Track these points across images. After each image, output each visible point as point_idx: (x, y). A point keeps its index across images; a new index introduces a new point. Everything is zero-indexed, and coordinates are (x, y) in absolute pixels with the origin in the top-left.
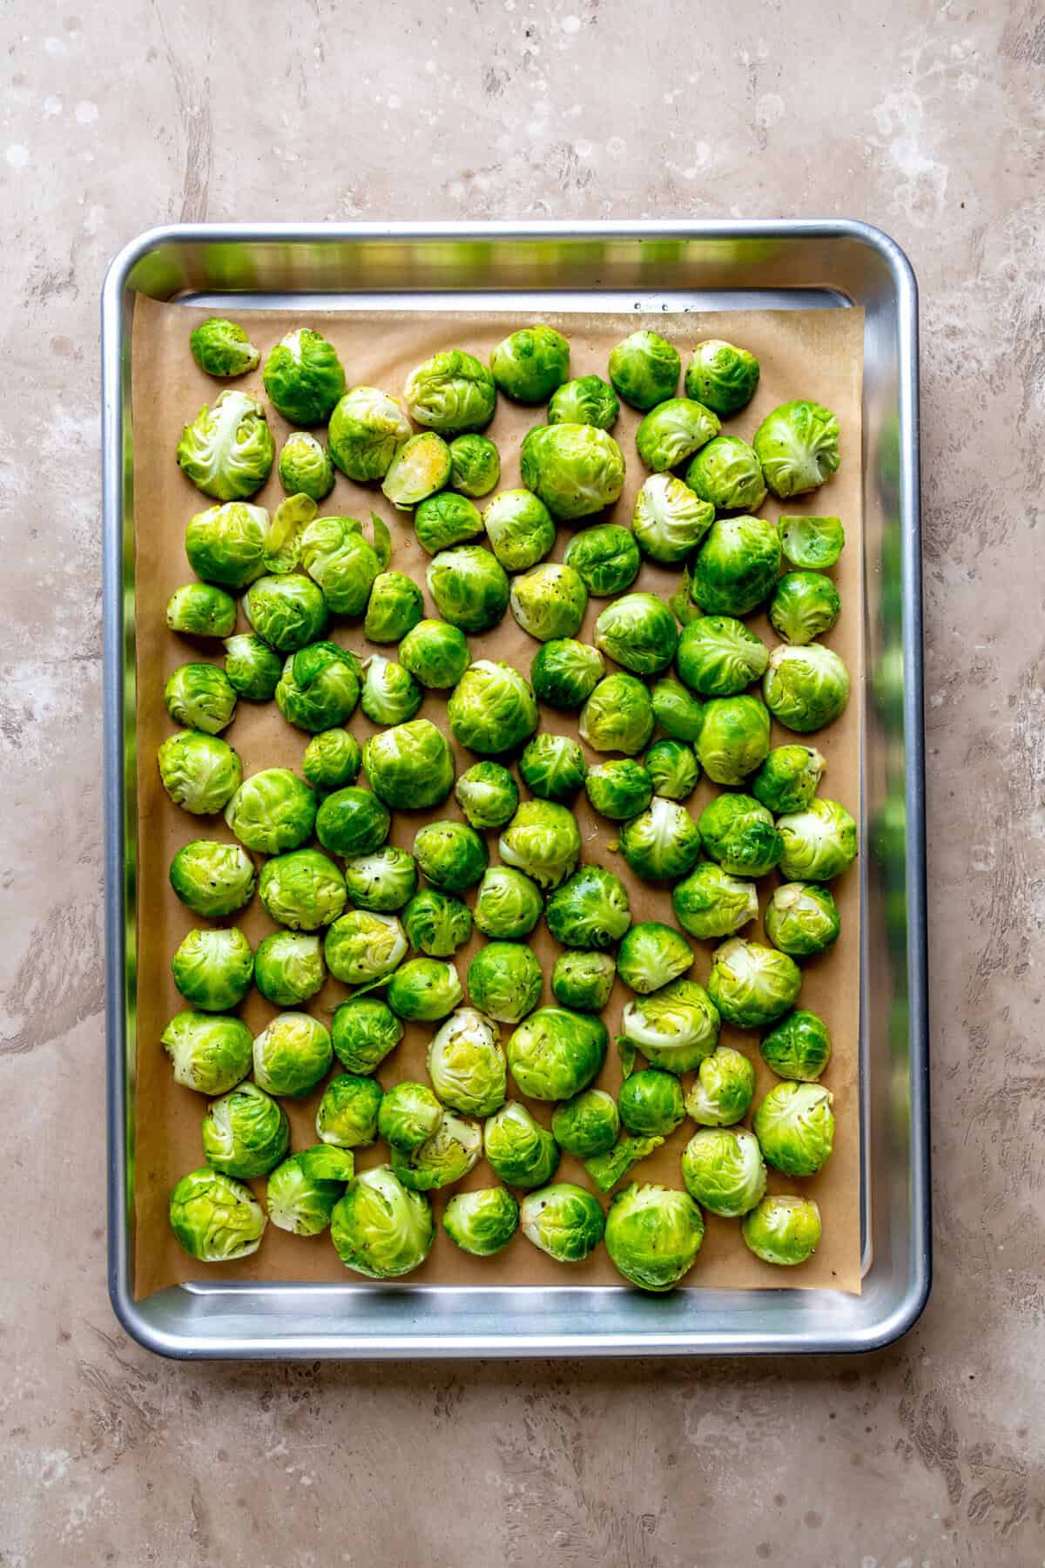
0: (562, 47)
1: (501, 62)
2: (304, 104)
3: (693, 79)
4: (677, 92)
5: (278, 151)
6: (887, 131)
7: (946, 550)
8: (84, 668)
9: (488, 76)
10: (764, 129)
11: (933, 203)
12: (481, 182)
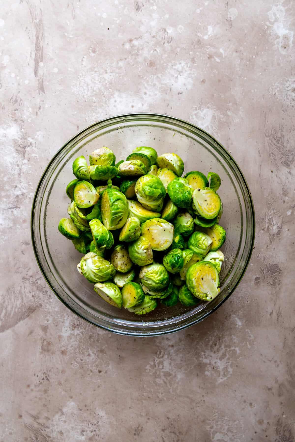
2: (74, 17)
4: (201, 9)
5: (66, 34)
6: (273, 21)
7: (292, 164)
9: (136, 5)
10: (231, 21)
11: (288, 45)
12: (135, 43)
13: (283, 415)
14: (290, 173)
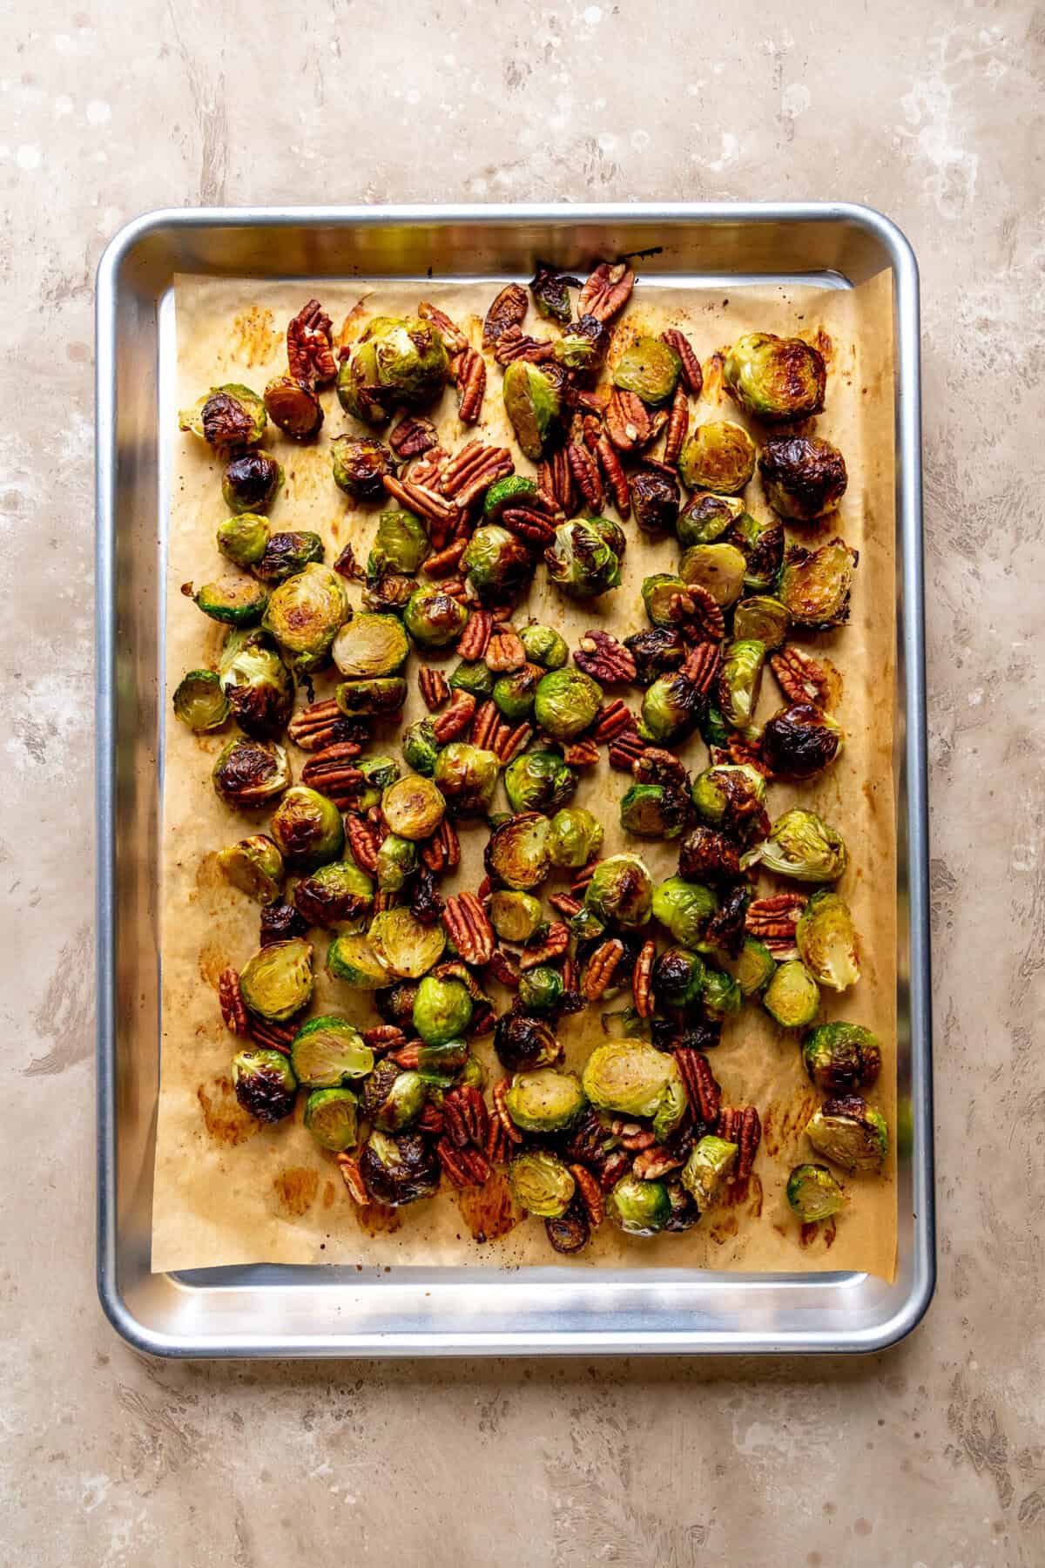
0: (583, 38)
1: (522, 55)
3: (718, 70)
4: (701, 83)
6: (916, 121)
7: (982, 546)
9: (509, 69)
10: (791, 120)
11: (964, 195)
12: (504, 176)
13: (968, 1361)
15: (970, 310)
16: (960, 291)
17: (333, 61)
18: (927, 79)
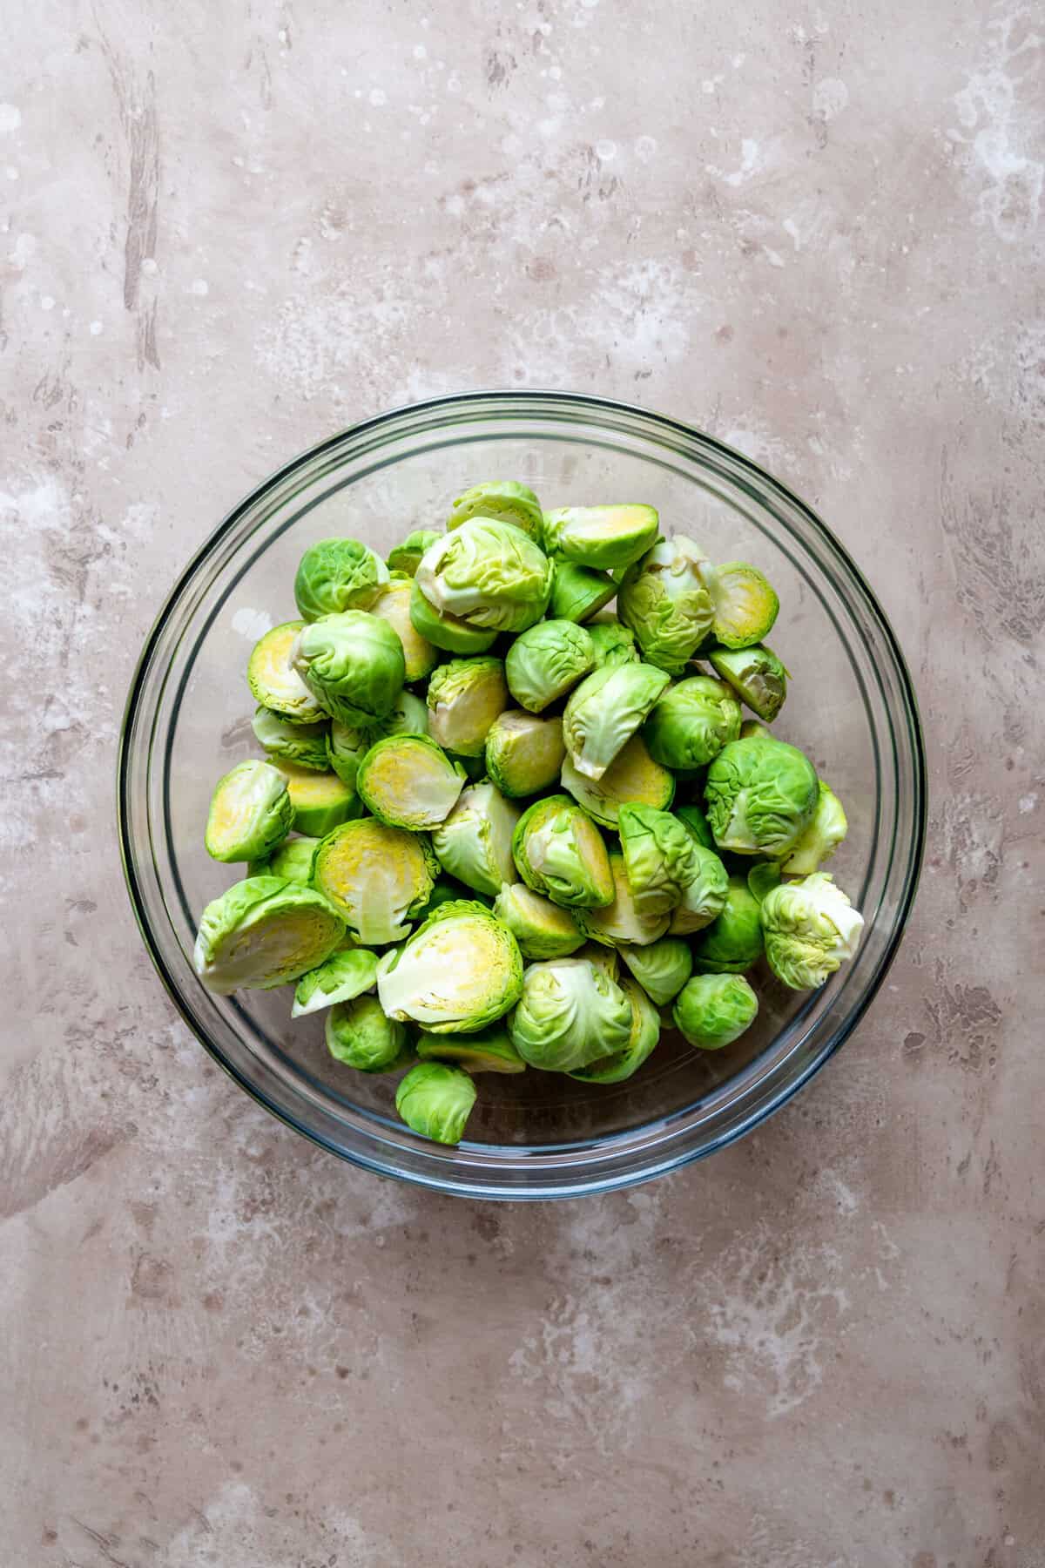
0: (578, 24)
1: (506, 45)
2: (269, 103)
3: (737, 62)
4: (718, 79)
5: (239, 161)
6: (971, 123)
7: (1039, 629)
8: (35, 789)
9: (490, 61)
10: (823, 122)
11: (1026, 212)
12: (484, 194)
13: (1005, 1535)
14: (1031, 661)
15: (1031, 351)
16: (1020, 329)
17: (282, 54)
18: (986, 72)
